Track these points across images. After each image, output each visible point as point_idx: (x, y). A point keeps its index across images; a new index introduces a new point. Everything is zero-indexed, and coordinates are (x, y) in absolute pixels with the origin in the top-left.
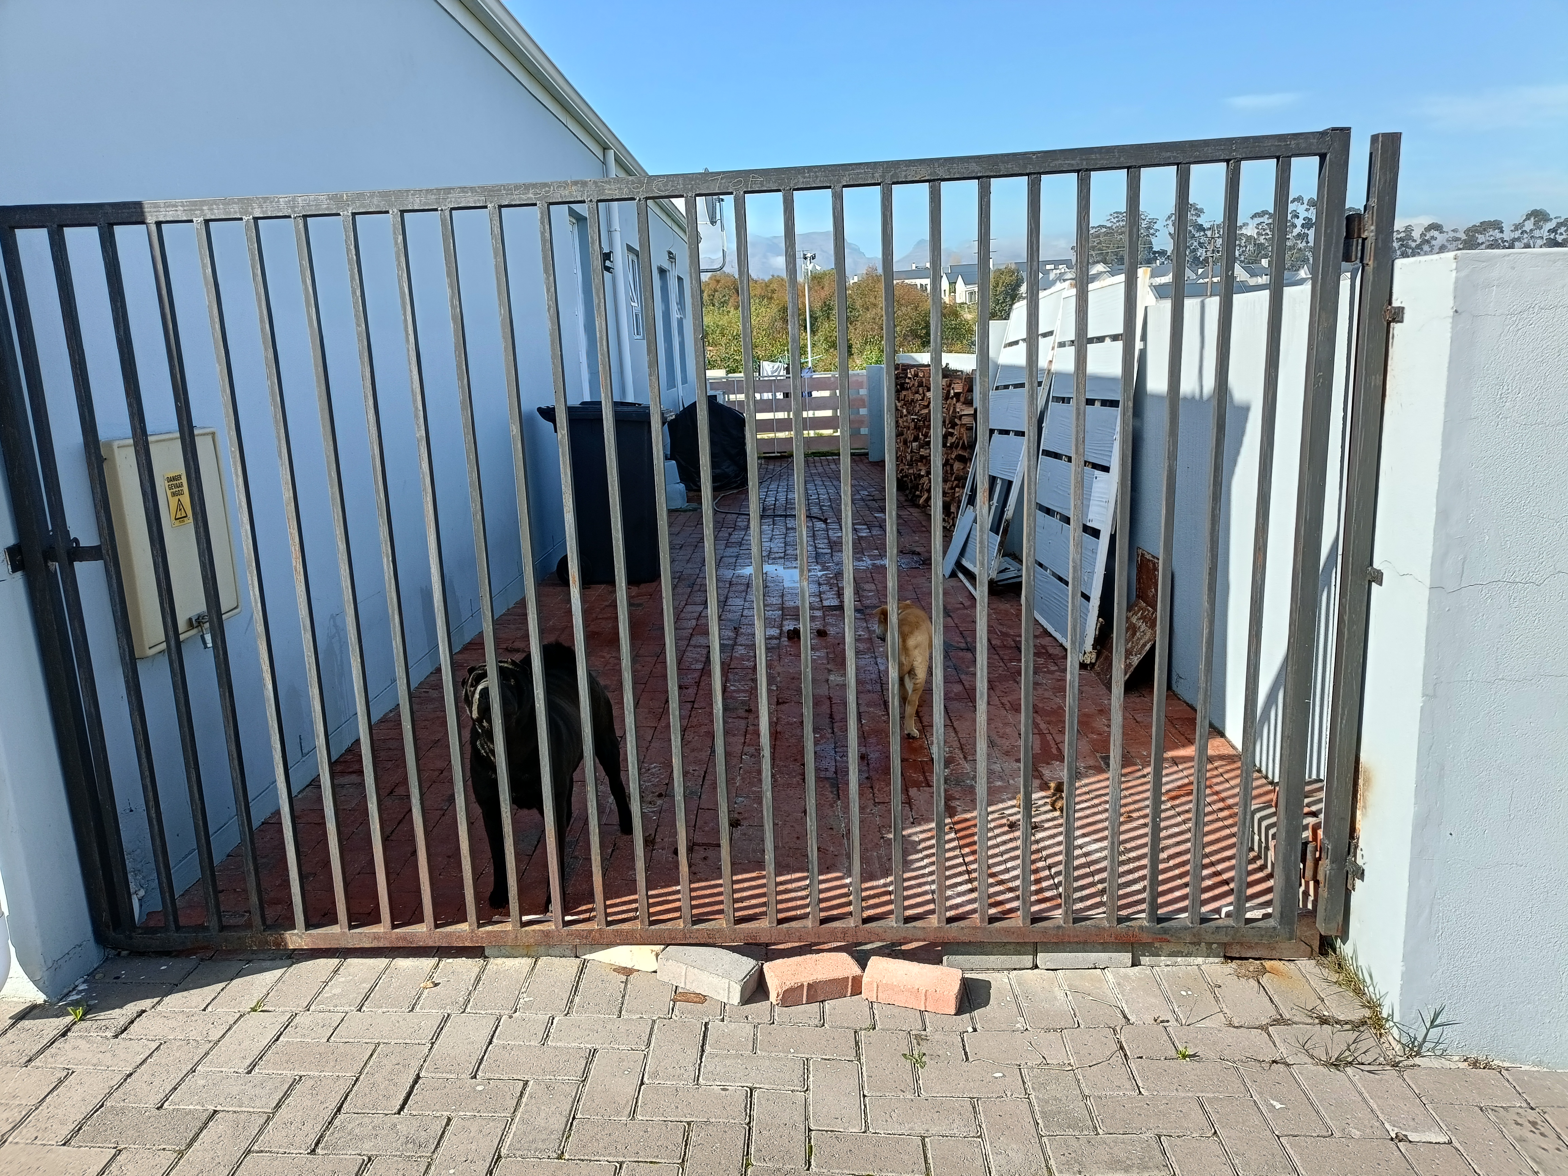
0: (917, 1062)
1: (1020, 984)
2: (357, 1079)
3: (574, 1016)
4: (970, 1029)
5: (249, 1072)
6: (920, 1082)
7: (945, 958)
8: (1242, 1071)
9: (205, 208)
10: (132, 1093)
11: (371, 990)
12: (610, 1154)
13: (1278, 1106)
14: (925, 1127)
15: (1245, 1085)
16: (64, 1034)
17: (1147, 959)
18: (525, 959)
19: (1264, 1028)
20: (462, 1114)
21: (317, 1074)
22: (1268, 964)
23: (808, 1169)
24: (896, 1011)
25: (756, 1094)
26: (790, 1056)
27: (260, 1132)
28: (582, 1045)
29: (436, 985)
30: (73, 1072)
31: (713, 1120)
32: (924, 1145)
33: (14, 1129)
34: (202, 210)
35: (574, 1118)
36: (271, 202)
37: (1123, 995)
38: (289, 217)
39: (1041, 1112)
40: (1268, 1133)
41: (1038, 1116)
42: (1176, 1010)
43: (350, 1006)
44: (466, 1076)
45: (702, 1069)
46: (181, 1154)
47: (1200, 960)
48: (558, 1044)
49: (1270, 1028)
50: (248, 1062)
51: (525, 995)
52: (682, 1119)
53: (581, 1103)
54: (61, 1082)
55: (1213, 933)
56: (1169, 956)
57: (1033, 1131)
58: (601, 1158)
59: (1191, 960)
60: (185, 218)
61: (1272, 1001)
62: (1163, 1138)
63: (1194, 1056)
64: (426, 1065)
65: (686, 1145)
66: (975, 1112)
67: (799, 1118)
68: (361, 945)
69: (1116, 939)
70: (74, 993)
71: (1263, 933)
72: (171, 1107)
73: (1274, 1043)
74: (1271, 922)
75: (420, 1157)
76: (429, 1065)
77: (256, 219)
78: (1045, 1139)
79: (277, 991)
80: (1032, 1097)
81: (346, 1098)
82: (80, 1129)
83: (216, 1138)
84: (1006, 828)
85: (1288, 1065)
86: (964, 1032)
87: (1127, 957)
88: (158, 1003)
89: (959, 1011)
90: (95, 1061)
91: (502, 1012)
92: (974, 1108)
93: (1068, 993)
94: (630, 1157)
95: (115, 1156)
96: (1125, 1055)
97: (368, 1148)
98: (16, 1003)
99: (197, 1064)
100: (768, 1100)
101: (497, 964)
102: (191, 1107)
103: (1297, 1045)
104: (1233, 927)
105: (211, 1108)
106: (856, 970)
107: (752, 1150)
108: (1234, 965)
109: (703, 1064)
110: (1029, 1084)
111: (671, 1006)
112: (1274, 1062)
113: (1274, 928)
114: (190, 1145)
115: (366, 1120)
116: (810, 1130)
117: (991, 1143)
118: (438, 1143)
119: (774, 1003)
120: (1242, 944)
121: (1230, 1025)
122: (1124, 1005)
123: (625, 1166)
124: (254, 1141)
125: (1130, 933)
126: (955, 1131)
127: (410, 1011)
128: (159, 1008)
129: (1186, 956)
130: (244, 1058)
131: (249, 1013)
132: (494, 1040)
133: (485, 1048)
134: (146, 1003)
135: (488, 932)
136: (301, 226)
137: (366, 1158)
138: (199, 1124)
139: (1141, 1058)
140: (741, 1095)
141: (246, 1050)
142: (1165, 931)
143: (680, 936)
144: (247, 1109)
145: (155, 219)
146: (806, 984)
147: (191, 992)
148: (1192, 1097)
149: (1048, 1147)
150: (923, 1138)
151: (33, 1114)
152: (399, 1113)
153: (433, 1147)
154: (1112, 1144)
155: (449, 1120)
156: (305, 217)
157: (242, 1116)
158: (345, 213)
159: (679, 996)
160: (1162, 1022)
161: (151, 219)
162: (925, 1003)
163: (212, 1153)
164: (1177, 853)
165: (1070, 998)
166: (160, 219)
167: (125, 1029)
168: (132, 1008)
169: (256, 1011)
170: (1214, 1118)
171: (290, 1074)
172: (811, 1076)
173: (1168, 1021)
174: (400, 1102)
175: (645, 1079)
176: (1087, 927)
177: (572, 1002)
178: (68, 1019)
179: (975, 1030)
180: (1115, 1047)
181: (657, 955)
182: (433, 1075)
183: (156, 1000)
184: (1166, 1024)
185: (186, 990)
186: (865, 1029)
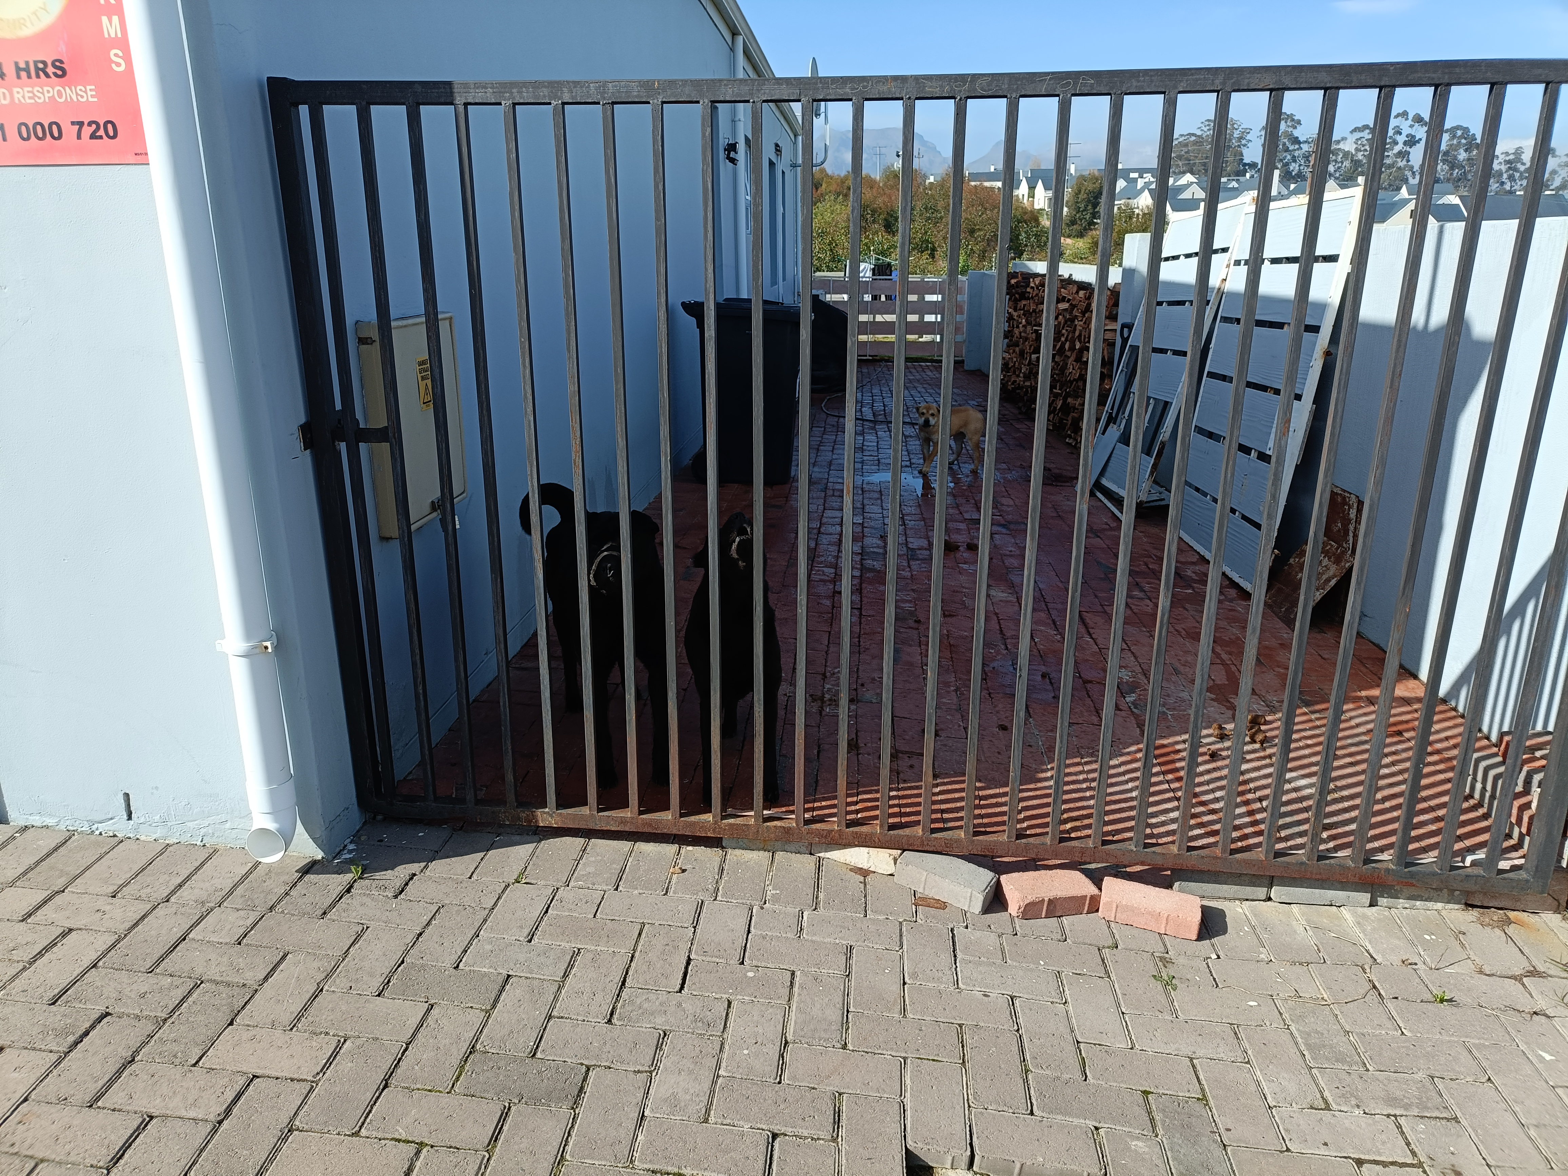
0: (1169, 984)
1: (1255, 915)
2: (633, 956)
3: (821, 910)
4: (1214, 956)
5: (530, 941)
6: (1175, 1003)
7: (1177, 884)
8: (1502, 1019)
9: (514, 90)
10: (427, 951)
11: (623, 871)
12: (892, 1049)
13: (1548, 1057)
14: (1193, 1049)
15: (1509, 1035)
16: (348, 891)
17: (1385, 900)
18: (762, 852)
19: (1518, 978)
20: (741, 997)
21: (593, 948)
22: (1512, 914)
23: (1085, 1080)
24: (1135, 932)
25: (1017, 1002)
26: (1040, 968)
27: (556, 999)
28: (837, 941)
29: (684, 871)
30: (368, 927)
31: (982, 1024)
32: (1194, 1066)
33: (327, 977)
34: (512, 93)
35: (848, 1011)
36: (581, 87)
37: (1366, 935)
38: (598, 103)
39: (1306, 1044)
40: (1544, 1084)
41: (1303, 1048)
42: (1422, 953)
43: (607, 885)
44: (734, 961)
45: (959, 973)
46: (488, 1013)
47: (1439, 905)
48: (814, 938)
49: (1525, 979)
50: (526, 931)
51: (770, 888)
52: (953, 1021)
53: (851, 997)
54: (359, 936)
55: (1461, 881)
56: (1408, 899)
57: (1301, 1061)
58: (884, 1052)
59: (1430, 904)
60: (493, 101)
61: (1522, 952)
62: (1435, 1079)
63: (1450, 1000)
64: (694, 948)
65: (963, 1046)
66: (1238, 1038)
67: (1064, 1030)
68: (608, 828)
69: (1360, 879)
70: (346, 851)
71: (1515, 884)
72: (467, 969)
73: (1531, 995)
74: (1523, 875)
75: (711, 1035)
76: (697, 948)
77: (564, 104)
78: (1314, 1071)
79: (534, 865)
80: (1292, 1028)
81: (627, 973)
82: (389, 981)
83: (516, 1001)
84: (1207, 757)
85: (1549, 1017)
86: (1208, 958)
87: (1366, 897)
88: (426, 867)
89: (1200, 938)
90: (384, 918)
91: (753, 903)
92: (1236, 1033)
93: (1308, 928)
94: (912, 1053)
95: (429, 1010)
96: (1380, 994)
97: (660, 1022)
98: (299, 857)
99: (479, 929)
100: (1031, 1010)
101: (735, 855)
102: (485, 969)
103: (1556, 998)
104: (1484, 877)
105: (505, 973)
106: (1092, 889)
107: (1028, 1057)
108: (1474, 913)
109: (958, 969)
110: (1286, 1015)
111: (914, 910)
112: (1535, 1013)
113: (1527, 881)
114: (494, 1006)
115: (652, 997)
116: (1078, 1042)
117: (1261, 1071)
118: (725, 1024)
119: (1014, 914)
120: (1485, 894)
121: (1481, 972)
122: (1367, 944)
123: (909, 1061)
124: (553, 1007)
125: (1376, 875)
126: (1222, 1055)
127: (664, 895)
128: (428, 872)
129: (1426, 900)
130: (521, 927)
131: (513, 884)
132: (752, 929)
133: (745, 936)
134: (415, 867)
135: (731, 824)
136: (609, 113)
137: (662, 1033)
138: (497, 987)
139: (1396, 998)
140: (1003, 1002)
141: (521, 920)
142: (1412, 875)
143: (918, 842)
144: (537, 976)
145: (464, 101)
146: (1046, 899)
147: (453, 859)
148: (1457, 1042)
149: (1320, 1079)
150: (1191, 1059)
151: (342, 965)
152: (680, 992)
153: (722, 1027)
154: (1385, 1082)
155: (730, 1003)
156: (614, 103)
157: (536, 982)
158: (655, 101)
159: (920, 901)
160: (1410, 964)
161: (459, 100)
162: (1165, 927)
163: (516, 1015)
164: (1392, 795)
165: (1310, 933)
166: (469, 101)
167: (402, 891)
168: (403, 871)
169: (519, 882)
170: (1485, 1064)
171: (569, 946)
172: (1066, 989)
173: (1416, 964)
174: (680, 981)
175: (906, 980)
176: (1331, 865)
177: (817, 898)
178: (349, 877)
179: (1219, 957)
180: (1368, 986)
181: (895, 860)
182: (704, 958)
183: (423, 864)
184: (1414, 967)
185: (448, 857)
186: (1109, 947)
